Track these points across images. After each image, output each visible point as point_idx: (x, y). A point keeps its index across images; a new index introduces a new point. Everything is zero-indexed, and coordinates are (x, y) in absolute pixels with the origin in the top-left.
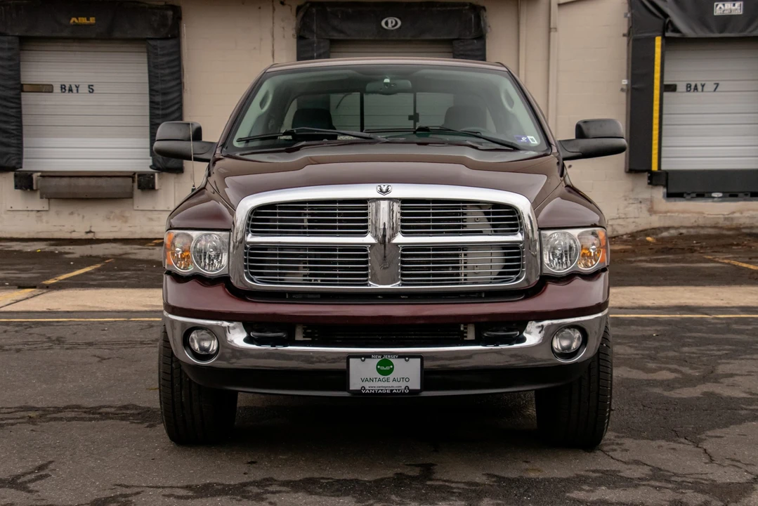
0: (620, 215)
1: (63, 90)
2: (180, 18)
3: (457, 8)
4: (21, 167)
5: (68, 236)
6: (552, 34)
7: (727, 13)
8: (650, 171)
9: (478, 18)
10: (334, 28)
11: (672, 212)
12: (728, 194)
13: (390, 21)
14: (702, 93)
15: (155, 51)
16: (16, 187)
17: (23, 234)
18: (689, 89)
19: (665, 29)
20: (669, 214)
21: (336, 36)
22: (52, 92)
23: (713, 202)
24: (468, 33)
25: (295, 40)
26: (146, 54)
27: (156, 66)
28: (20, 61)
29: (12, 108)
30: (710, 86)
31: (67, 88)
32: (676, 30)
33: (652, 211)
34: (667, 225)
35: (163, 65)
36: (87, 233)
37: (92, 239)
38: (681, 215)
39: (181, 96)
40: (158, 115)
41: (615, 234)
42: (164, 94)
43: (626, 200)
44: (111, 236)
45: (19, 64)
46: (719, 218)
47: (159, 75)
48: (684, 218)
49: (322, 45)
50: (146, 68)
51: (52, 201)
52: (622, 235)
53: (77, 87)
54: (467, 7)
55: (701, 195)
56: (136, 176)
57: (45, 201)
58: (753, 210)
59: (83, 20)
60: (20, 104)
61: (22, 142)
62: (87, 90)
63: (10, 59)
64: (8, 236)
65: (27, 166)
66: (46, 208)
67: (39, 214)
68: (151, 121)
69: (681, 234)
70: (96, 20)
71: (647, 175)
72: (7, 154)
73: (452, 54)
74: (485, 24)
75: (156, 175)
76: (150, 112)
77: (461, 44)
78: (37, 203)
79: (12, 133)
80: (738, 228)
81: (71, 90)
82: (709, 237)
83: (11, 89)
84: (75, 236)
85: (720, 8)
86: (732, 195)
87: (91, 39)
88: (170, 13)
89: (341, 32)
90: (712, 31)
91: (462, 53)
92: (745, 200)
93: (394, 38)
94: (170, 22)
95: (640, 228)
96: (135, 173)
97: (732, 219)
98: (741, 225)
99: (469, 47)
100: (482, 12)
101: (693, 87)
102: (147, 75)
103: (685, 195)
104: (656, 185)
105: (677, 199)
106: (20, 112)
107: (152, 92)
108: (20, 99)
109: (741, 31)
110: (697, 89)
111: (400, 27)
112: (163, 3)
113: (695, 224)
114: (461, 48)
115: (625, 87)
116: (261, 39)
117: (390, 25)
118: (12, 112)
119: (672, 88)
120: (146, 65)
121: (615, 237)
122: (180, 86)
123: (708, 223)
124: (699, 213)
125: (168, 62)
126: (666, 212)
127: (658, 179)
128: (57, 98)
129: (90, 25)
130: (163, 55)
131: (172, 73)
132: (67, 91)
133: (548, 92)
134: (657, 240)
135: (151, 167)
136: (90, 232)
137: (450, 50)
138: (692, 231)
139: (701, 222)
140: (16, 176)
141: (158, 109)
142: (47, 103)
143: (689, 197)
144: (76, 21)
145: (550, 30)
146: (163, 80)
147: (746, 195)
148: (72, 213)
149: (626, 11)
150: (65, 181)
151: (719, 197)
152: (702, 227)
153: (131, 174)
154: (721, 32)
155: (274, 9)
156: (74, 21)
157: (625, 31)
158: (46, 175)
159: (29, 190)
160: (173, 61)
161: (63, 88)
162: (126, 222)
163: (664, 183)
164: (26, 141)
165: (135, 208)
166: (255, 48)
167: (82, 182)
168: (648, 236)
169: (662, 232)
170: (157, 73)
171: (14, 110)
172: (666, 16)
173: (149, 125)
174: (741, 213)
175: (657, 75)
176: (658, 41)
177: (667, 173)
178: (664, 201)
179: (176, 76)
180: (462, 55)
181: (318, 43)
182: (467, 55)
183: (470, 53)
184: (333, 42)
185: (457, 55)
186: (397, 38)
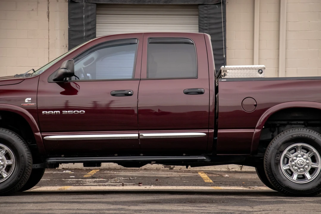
21: (102, 1)
25: (67, 3)
49: (90, 8)
73: (197, 16)
77: (205, 8)
91: (206, 15)
93: (149, 3)
99: (212, 11)
114: (205, 12)
116: (38, 3)
133: (279, 49)
137: (197, 13)
180: (206, 17)
181: (87, 6)
182: (210, 18)
183: (211, 16)
184: (99, 6)
185: (202, 18)
186: (152, 3)
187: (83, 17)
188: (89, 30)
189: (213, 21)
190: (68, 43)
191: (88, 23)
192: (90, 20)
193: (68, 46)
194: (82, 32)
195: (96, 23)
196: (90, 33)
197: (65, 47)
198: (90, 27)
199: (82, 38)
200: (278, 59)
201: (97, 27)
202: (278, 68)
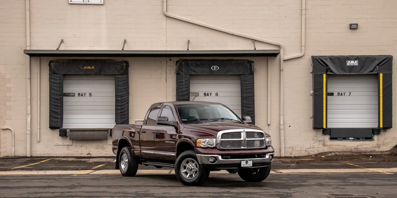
0: (311, 146)
1: (79, 95)
2: (128, 66)
3: (242, 62)
4: (62, 127)
5: (80, 155)
6: (281, 72)
7: (352, 65)
8: (323, 128)
9: (251, 66)
10: (192, 70)
11: (333, 145)
12: (356, 138)
13: (214, 67)
14: (344, 96)
15: (118, 80)
16: (60, 135)
17: (62, 155)
18: (339, 95)
19: (327, 71)
20: (331, 146)
21: (193, 73)
22: (74, 96)
23: (350, 141)
24: (247, 72)
25: (176, 75)
26: (114, 80)
27: (118, 86)
28: (63, 84)
29: (59, 103)
30: (347, 94)
32: (331, 71)
33: (324, 145)
34: (331, 151)
35: (121, 85)
36: (88, 154)
37: (90, 157)
38: (336, 147)
39: (128, 98)
40: (119, 105)
41: (309, 154)
42: (121, 97)
43: (313, 140)
44: (98, 155)
45: (63, 85)
46: (352, 148)
47: (120, 89)
48: (338, 148)
49: (187, 76)
51: (74, 141)
52: (312, 155)
53: (85, 94)
54: (246, 62)
55: (344, 139)
56: (109, 130)
57: (71, 141)
58: (367, 145)
59: (89, 68)
60: (63, 101)
61: (63, 116)
62: (89, 95)
63: (59, 84)
64: (55, 156)
65: (64, 127)
66: (71, 144)
67: (68, 146)
69: (336, 154)
70: (94, 67)
71: (322, 130)
72: (57, 122)
73: (240, 80)
74: (254, 69)
76: (116, 104)
77: (244, 76)
78: (68, 142)
79: (59, 113)
80: (360, 152)
82: (347, 156)
83: (60, 95)
84: (83, 155)
85: (349, 63)
86: (358, 139)
88: (125, 64)
89: (194, 71)
90: (346, 72)
91: (244, 80)
92: (363, 141)
94: (124, 68)
95: (320, 152)
96: (108, 129)
97: (358, 149)
98: (361, 151)
99: (247, 78)
100: (253, 64)
101: (340, 94)
102: (115, 89)
103: (338, 138)
104: (326, 134)
105: (335, 140)
106: (63, 105)
107: (116, 95)
108: (63, 99)
109: (358, 72)
110: (342, 95)
111: (219, 70)
112: (122, 60)
113: (343, 151)
114: (244, 78)
115: (312, 94)
116: (161, 74)
117: (214, 69)
118: (59, 105)
119: (332, 94)
120: (114, 85)
121: (309, 156)
122: (128, 93)
123: (348, 150)
124: (344, 146)
125: (124, 84)
126: (330, 146)
127: (326, 131)
128: (76, 99)
129: (92, 69)
130: (121, 81)
131: (125, 89)
132: (81, 96)
133: (280, 96)
134: (326, 157)
136: (89, 154)
137: (240, 78)
138: (341, 153)
139: (345, 150)
140: (60, 131)
141: (119, 103)
142: (72, 101)
143: (340, 139)
144: (87, 68)
145: (280, 71)
146: (122, 91)
147: (363, 138)
148: (82, 146)
149: (312, 63)
150: (79, 133)
151: (352, 139)
152: (345, 152)
153: (107, 130)
154: (350, 72)
155: (167, 62)
156: (86, 68)
157: (312, 71)
158: (72, 130)
159: (65, 136)
162: (104, 150)
163: (329, 133)
164: (64, 116)
165: (108, 144)
166: (159, 78)
167: (87, 133)
168: (323, 155)
169: (328, 154)
170: (119, 88)
171: (60, 104)
172: (327, 66)
173: (115, 109)
174: (361, 146)
175: (324, 89)
176: (325, 76)
177: (330, 129)
178: (329, 141)
179: (126, 89)
180: (244, 81)
181: (185, 76)
182: (246, 81)
183: (247, 80)
184: (191, 75)
185: (242, 81)
186: (217, 74)
187: (183, 82)
188: (186, 88)
189: (247, 82)
190: (176, 94)
191: (186, 84)
192: (187, 82)
193: (176, 95)
194: (183, 88)
195: (190, 84)
196: (187, 89)
197: (174, 96)
198: (187, 86)
199: (183, 91)
200: (280, 101)
201: (190, 86)
202: (280, 105)
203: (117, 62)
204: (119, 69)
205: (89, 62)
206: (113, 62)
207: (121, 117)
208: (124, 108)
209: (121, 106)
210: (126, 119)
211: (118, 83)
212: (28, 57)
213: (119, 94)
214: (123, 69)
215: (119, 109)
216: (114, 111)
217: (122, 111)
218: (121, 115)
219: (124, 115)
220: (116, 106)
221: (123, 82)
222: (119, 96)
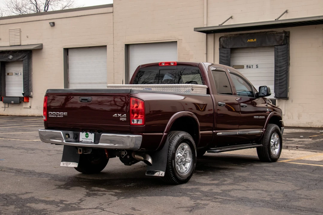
2: (289, 36)
15: (277, 50)
22: (244, 68)
26: (274, 52)
27: (278, 56)
31: (249, 67)
35: (280, 56)
39: (287, 68)
40: (278, 76)
42: (280, 67)
47: (279, 60)
50: (274, 57)
53: (252, 66)
59: (252, 40)
62: (255, 67)
63: (227, 57)
68: (275, 79)
70: (256, 40)
75: (276, 100)
76: (275, 75)
81: (250, 67)
87: (255, 47)
88: (284, 35)
94: (283, 38)
102: (274, 60)
107: (276, 66)
120: (274, 56)
125: (283, 54)
129: (255, 42)
130: (280, 52)
131: (284, 59)
135: (274, 97)
141: (278, 73)
144: (249, 41)
146: (280, 62)
160: (284, 54)
161: (247, 66)
166: (320, 46)
170: (278, 59)
173: (274, 80)
203: (277, 33)
204: (278, 40)
205: (252, 36)
206: (273, 33)
207: (280, 87)
208: (282, 79)
209: (280, 76)
210: (284, 89)
211: (278, 54)
212: (204, 35)
213: (278, 64)
214: (281, 40)
215: (277, 80)
216: (273, 82)
217: (281, 81)
218: (279, 86)
219: (282, 86)
220: (276, 76)
221: (282, 53)
222: (278, 67)
